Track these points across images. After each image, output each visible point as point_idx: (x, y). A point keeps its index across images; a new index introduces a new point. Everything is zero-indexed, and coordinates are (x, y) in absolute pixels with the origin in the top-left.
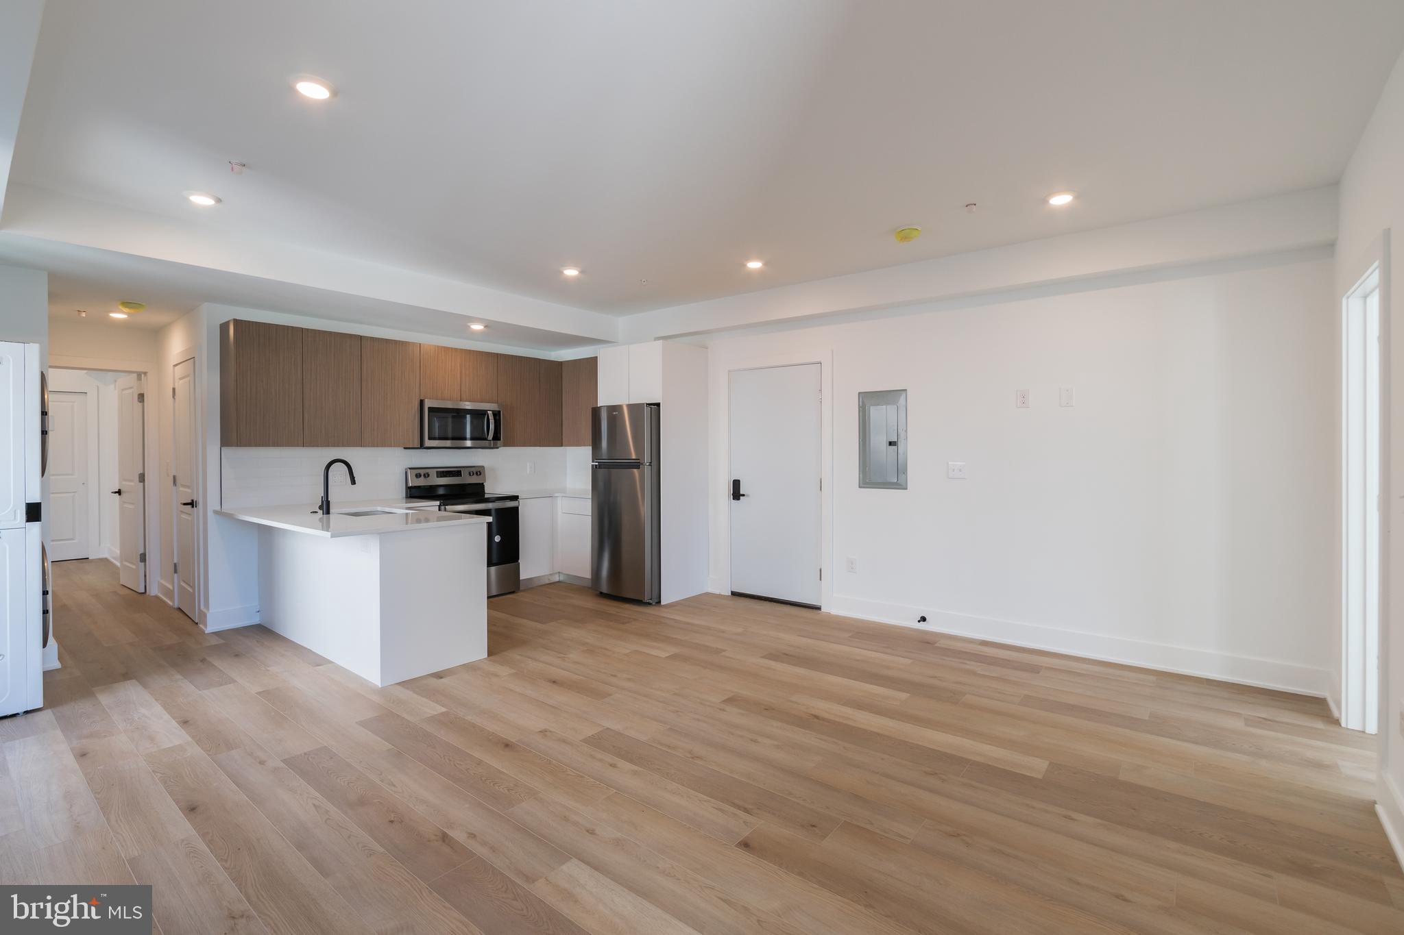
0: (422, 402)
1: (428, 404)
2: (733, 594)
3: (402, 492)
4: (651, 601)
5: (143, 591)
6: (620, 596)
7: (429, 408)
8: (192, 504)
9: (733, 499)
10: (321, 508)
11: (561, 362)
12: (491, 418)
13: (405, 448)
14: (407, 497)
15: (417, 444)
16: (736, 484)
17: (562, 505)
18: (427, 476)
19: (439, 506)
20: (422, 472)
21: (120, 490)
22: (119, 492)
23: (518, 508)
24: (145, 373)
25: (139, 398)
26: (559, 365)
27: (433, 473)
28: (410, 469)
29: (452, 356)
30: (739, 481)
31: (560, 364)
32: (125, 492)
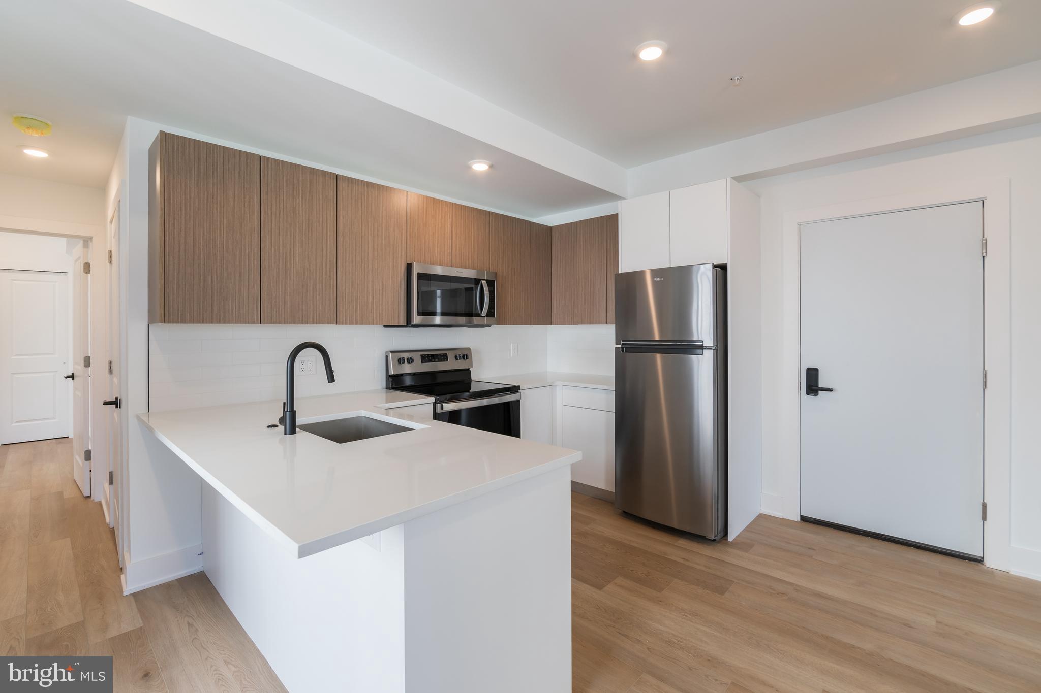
0: (409, 267)
1: (416, 269)
2: (804, 519)
3: (380, 381)
4: (716, 538)
5: (89, 495)
6: (668, 525)
7: (418, 274)
8: (116, 403)
9: (808, 394)
10: (282, 421)
11: (550, 227)
12: (486, 289)
13: (385, 326)
14: (387, 388)
15: (403, 321)
16: (812, 375)
17: (564, 397)
18: (410, 361)
19: (434, 404)
20: (405, 356)
21: (73, 374)
22: (72, 377)
23: (519, 400)
24: (91, 238)
25: (84, 268)
26: (547, 232)
27: (417, 357)
28: (392, 352)
29: (441, 210)
30: (817, 370)
31: (550, 229)
32: (78, 376)
